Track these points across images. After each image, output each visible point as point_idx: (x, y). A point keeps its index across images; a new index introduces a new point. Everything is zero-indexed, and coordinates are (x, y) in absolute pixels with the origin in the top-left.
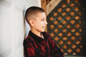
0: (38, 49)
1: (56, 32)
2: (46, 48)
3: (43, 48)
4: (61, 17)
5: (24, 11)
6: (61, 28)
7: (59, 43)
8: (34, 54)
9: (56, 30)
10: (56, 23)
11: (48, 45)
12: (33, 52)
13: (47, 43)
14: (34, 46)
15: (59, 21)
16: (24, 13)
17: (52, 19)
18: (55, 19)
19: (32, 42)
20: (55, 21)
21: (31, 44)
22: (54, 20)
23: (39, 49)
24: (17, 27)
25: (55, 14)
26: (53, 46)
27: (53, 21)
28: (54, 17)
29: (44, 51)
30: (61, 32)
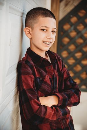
0: (39, 79)
1: (72, 50)
2: (53, 79)
3: (48, 79)
4: (83, 25)
5: (23, 14)
6: (81, 44)
7: (75, 68)
8: (32, 86)
9: (72, 47)
10: (73, 34)
11: (57, 74)
12: (31, 83)
13: (56, 72)
14: (34, 74)
15: (78, 32)
16: (22, 17)
17: (66, 27)
18: (72, 28)
19: (32, 67)
20: (71, 32)
21: (29, 69)
22: (70, 28)
23: (41, 79)
24: (10, 42)
25: (74, 19)
26: (65, 76)
27: (69, 31)
28: (72, 25)
29: (49, 82)
30: (81, 51)
